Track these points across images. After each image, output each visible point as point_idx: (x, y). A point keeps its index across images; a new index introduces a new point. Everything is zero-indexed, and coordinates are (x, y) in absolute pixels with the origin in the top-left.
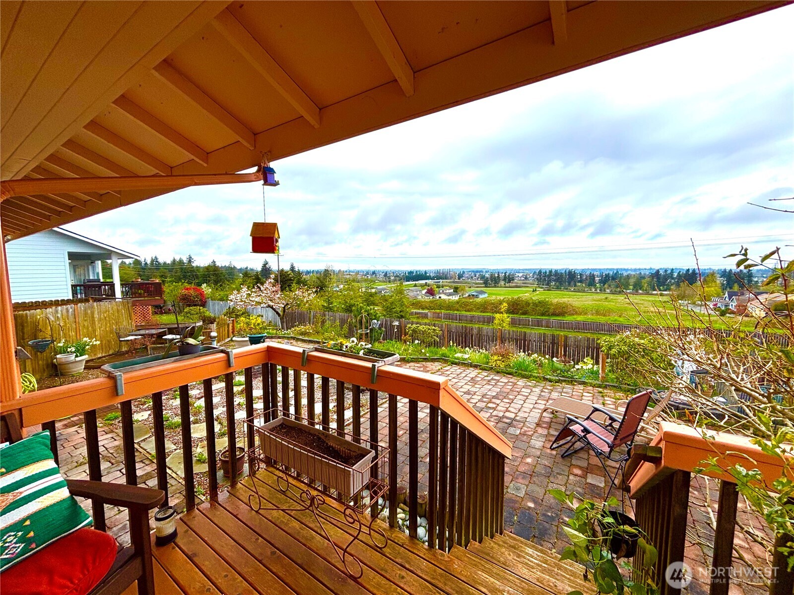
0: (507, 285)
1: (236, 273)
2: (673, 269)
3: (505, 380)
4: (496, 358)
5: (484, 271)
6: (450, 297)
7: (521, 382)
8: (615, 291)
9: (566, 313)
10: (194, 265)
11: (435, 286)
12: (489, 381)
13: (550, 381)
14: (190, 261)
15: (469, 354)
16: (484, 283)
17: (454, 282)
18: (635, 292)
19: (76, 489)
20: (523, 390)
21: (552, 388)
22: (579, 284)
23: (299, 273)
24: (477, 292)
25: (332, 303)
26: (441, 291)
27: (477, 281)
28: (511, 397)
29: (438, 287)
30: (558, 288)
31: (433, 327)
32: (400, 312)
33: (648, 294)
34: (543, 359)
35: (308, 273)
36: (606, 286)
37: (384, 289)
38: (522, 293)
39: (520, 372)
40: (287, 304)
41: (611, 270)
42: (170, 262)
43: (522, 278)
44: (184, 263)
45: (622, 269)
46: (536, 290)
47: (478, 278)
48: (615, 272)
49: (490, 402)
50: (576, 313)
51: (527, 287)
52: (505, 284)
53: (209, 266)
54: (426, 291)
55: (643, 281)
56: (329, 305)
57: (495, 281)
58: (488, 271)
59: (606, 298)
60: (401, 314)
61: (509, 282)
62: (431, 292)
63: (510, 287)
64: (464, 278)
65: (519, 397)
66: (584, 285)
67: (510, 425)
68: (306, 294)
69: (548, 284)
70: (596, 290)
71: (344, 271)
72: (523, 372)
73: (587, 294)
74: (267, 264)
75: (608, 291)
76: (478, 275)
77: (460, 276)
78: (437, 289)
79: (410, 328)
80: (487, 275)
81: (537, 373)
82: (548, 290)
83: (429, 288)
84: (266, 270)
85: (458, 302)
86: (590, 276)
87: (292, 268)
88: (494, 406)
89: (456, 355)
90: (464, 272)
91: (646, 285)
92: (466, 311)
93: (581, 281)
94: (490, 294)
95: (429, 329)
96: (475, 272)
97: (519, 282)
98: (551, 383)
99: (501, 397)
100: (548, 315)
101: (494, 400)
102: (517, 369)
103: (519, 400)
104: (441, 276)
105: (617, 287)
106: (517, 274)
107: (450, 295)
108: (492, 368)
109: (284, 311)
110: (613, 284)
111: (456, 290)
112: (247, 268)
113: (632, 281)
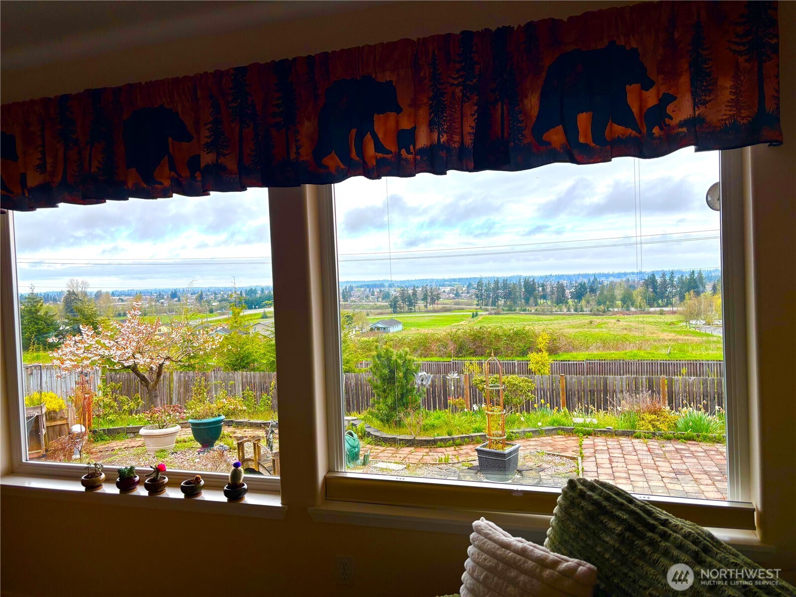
0: (430, 307)
2: (672, 273)
5: (387, 284)
8: (598, 310)
9: (560, 349)
16: (391, 306)
18: (626, 311)
22: (542, 301)
24: (382, 322)
27: (379, 304)
30: (511, 310)
33: (643, 312)
36: (583, 302)
38: (457, 321)
39: (702, 434)
41: (585, 276)
43: (451, 295)
45: (600, 275)
46: (477, 315)
47: (378, 298)
48: (592, 279)
50: (575, 348)
51: (462, 309)
52: (426, 306)
55: (635, 293)
57: (410, 301)
58: (394, 285)
59: (591, 322)
61: (433, 302)
63: (435, 311)
64: (352, 299)
66: (549, 303)
69: (493, 304)
70: (569, 310)
72: (708, 434)
73: (557, 317)
75: (588, 310)
76: (377, 290)
80: (394, 292)
82: (496, 314)
86: (557, 287)
91: (640, 298)
93: (544, 297)
94: (406, 325)
96: (371, 286)
97: (446, 301)
102: (695, 431)
105: (599, 303)
106: (442, 289)
110: (593, 298)
113: (619, 293)
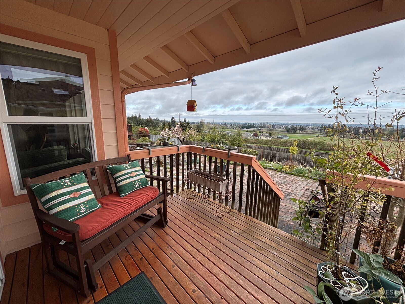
0: (301, 132)
1: (160, 123)
3: (289, 177)
4: (286, 167)
5: (288, 124)
6: (267, 138)
7: (298, 178)
10: (141, 118)
11: (259, 132)
12: (281, 177)
13: (314, 179)
14: (139, 116)
15: (272, 164)
16: (287, 131)
17: (269, 130)
19: (147, 176)
20: (298, 182)
21: (314, 182)
22: (348, 133)
23: (189, 123)
24: (282, 136)
25: (204, 138)
26: (261, 135)
27: (283, 130)
28: (291, 184)
29: (260, 132)
31: (255, 151)
32: (238, 144)
34: (312, 169)
35: (192, 123)
36: (367, 135)
37: (230, 133)
38: (310, 137)
39: (298, 174)
40: (185, 137)
42: (131, 117)
43: (311, 129)
44: (137, 117)
46: (318, 136)
47: (284, 128)
49: (280, 185)
51: (313, 134)
52: (300, 132)
53: (148, 119)
54: (253, 134)
56: (203, 139)
57: (294, 130)
58: (290, 125)
60: (239, 144)
61: (302, 131)
62: (256, 135)
63: (302, 134)
64: (275, 128)
65: (296, 184)
66: (351, 134)
67: (288, 195)
68: (193, 133)
70: (359, 137)
71: (210, 123)
72: (300, 174)
73: (353, 139)
74: (173, 118)
75: (368, 138)
76: (284, 126)
77: (273, 127)
78: (259, 133)
79: (243, 150)
80: (290, 127)
81: (307, 175)
82: (325, 136)
83: (255, 133)
84: (173, 122)
85: (270, 141)
86: (356, 129)
87: (185, 121)
88: (282, 187)
89: (266, 165)
90: (276, 125)
92: (275, 146)
94: (290, 137)
95: (252, 151)
96: (283, 124)
97: (309, 131)
98: (314, 180)
99: (286, 184)
100: (324, 150)
101: (282, 184)
102: (297, 173)
103: (295, 186)
104: (262, 126)
106: (308, 127)
107: (267, 137)
108: (284, 171)
109: (184, 140)
111: (270, 134)
112: (164, 120)
